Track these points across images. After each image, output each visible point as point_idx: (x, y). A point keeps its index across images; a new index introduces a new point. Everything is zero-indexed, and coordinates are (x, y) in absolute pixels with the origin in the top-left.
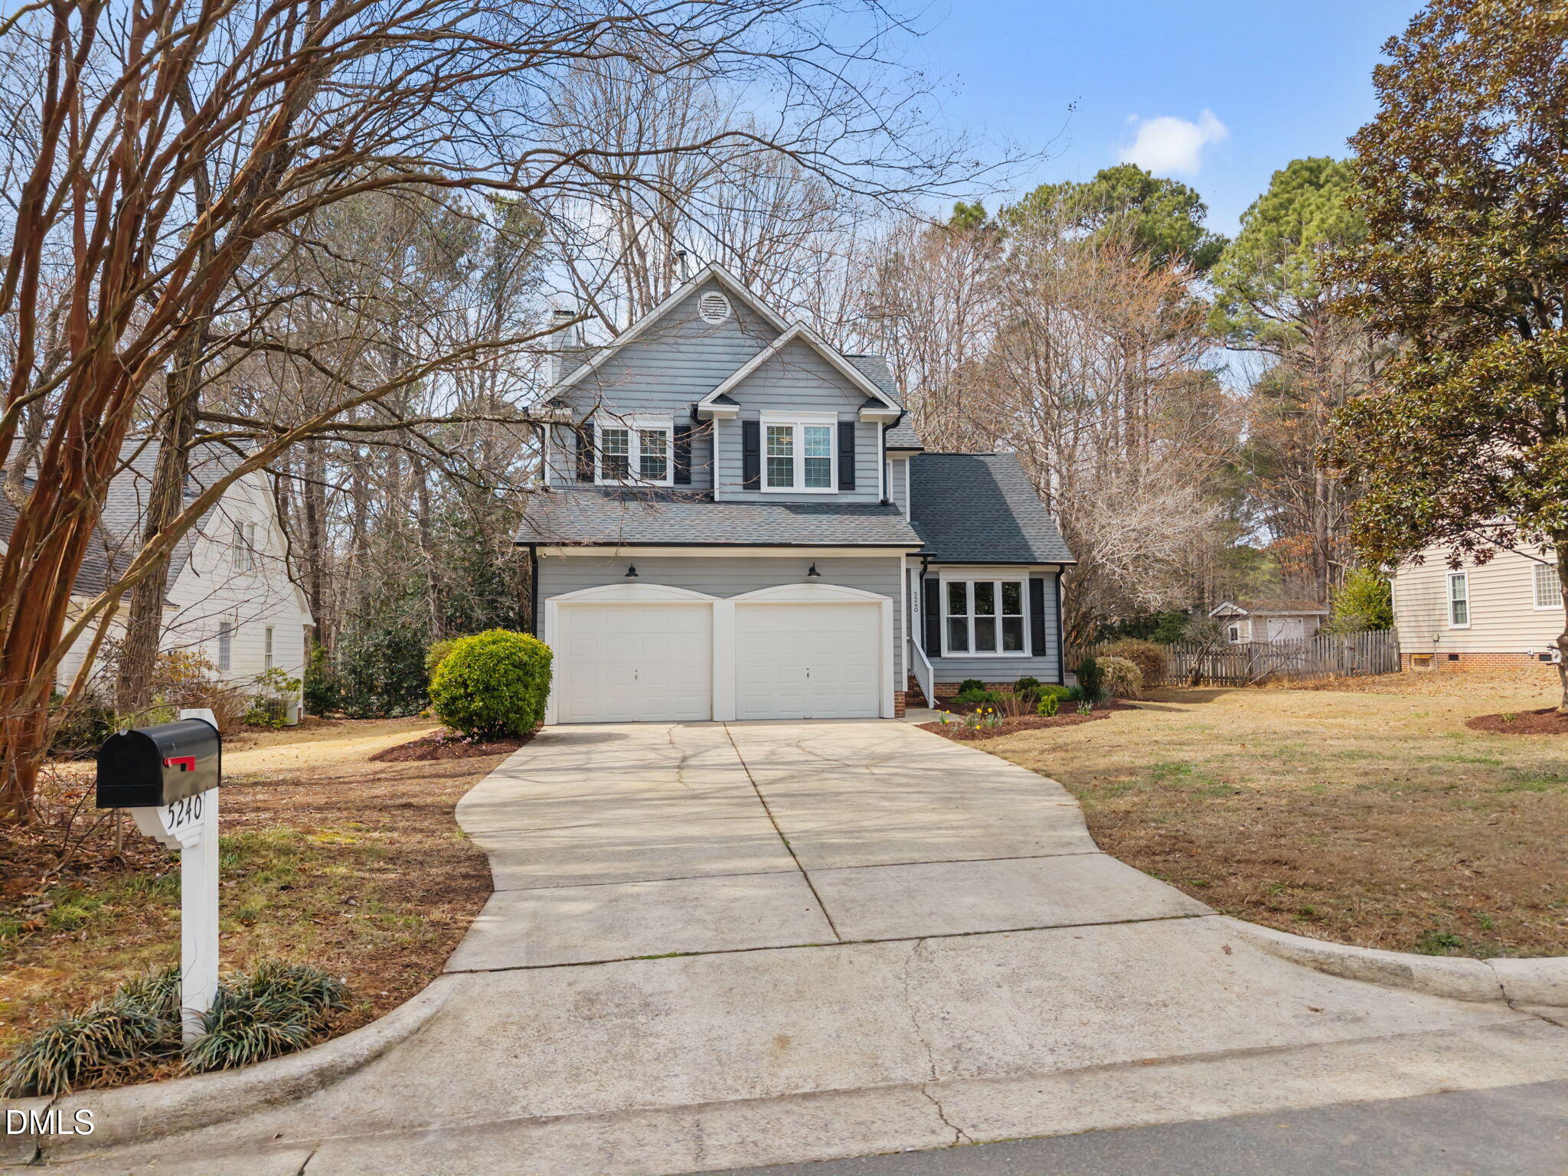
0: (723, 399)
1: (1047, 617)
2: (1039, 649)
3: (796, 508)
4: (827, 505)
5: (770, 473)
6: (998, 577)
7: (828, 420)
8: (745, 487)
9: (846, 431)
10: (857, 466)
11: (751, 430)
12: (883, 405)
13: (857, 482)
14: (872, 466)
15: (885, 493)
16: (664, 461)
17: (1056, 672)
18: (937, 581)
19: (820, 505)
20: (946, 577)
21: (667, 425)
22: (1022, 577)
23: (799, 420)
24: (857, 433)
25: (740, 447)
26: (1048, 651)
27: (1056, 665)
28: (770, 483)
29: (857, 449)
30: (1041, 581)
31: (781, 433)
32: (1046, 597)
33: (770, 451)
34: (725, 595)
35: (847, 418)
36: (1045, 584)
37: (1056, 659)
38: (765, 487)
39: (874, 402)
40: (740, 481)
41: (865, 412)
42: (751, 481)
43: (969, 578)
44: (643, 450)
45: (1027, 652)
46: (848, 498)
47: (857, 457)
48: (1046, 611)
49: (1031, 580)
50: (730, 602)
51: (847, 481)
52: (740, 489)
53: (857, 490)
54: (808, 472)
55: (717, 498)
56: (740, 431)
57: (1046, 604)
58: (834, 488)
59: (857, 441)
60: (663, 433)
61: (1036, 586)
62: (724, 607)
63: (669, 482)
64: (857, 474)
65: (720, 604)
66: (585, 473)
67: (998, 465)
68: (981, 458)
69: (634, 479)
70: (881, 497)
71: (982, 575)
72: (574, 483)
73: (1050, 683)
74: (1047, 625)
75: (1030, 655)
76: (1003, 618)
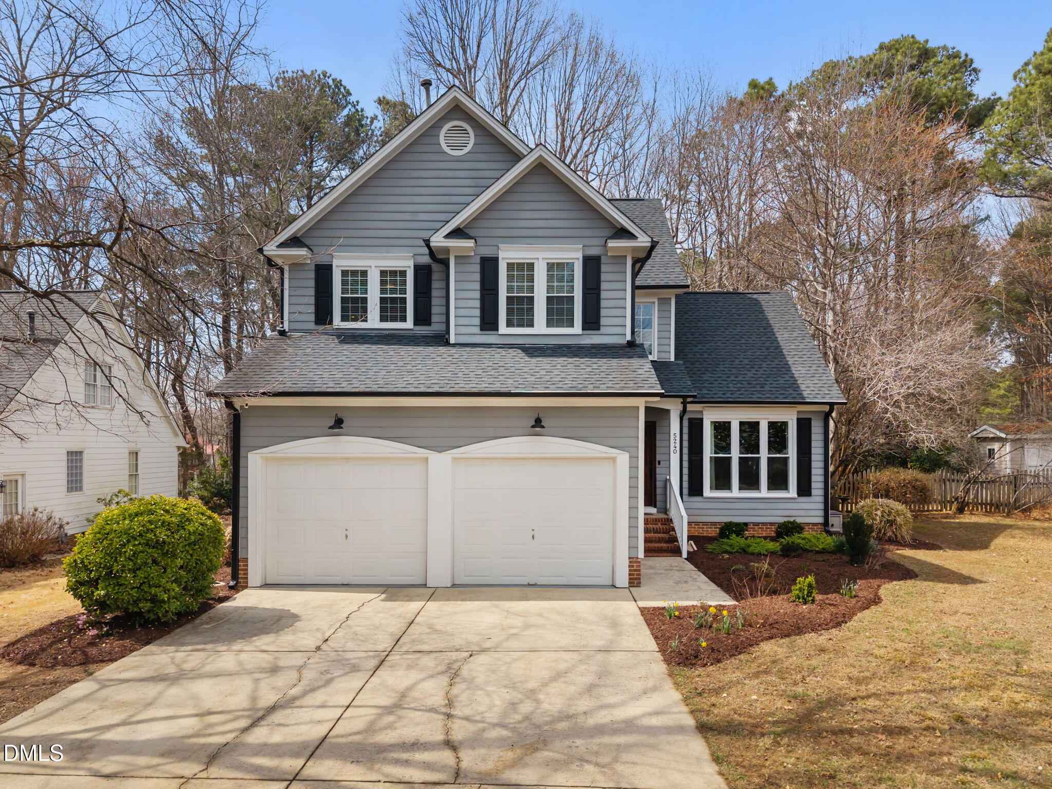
0: (457, 233)
1: (814, 457)
2: (804, 489)
3: (533, 351)
4: (569, 347)
5: (509, 312)
6: (764, 417)
7: (573, 255)
8: (482, 329)
9: (592, 265)
10: (603, 304)
11: (489, 266)
12: (632, 236)
13: (603, 321)
14: (620, 303)
15: (633, 333)
16: (404, 300)
17: (821, 513)
18: (702, 420)
19: (561, 346)
20: (710, 416)
21: (405, 262)
22: (789, 417)
23: (539, 255)
24: (604, 268)
25: (477, 286)
26: (814, 492)
27: (821, 506)
28: (509, 324)
29: (604, 286)
30: (810, 420)
31: (524, 270)
32: (813, 437)
33: (510, 289)
34: (440, 449)
35: (593, 252)
36: (813, 423)
37: (821, 499)
38: (503, 329)
39: (623, 233)
40: (477, 321)
41: (612, 244)
42: (489, 322)
43: (735, 417)
44: (383, 291)
45: (792, 492)
46: (595, 339)
47: (603, 295)
48: (813, 451)
49: (798, 420)
50: (447, 456)
51: (592, 322)
52: (477, 330)
53: (603, 330)
54: (549, 312)
55: (452, 340)
56: (477, 268)
57: (814, 444)
58: (577, 329)
59: (603, 277)
60: (403, 273)
61: (804, 426)
62: (439, 461)
63: (409, 324)
64: (603, 312)
65: (433, 456)
66: (323, 315)
67: (771, 303)
68: (755, 296)
69: (373, 321)
70: (629, 338)
71: (750, 414)
72: (312, 326)
73: (814, 524)
74: (814, 465)
75: (795, 495)
76: (769, 458)
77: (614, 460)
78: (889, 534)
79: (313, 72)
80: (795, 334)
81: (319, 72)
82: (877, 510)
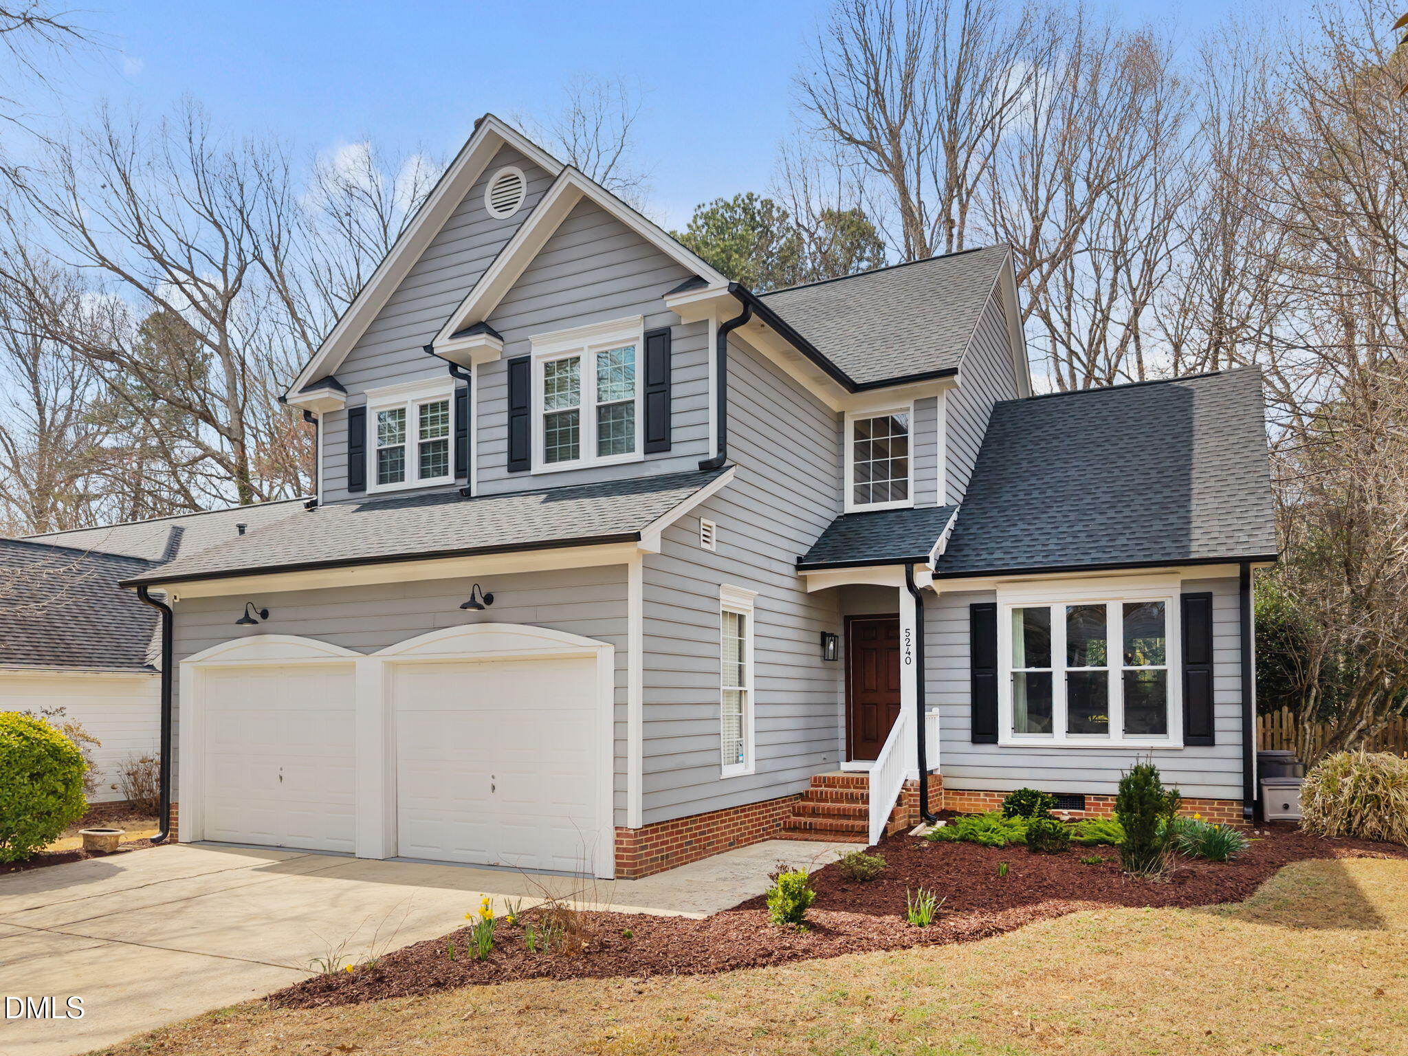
0: (476, 329)
1: (1219, 669)
2: (1199, 731)
5: (548, 439)
6: (1115, 595)
7: (630, 333)
8: (510, 471)
9: (657, 346)
10: (674, 406)
11: (519, 369)
12: (702, 283)
13: (676, 435)
16: (446, 442)
17: (1238, 779)
18: (994, 606)
20: (1011, 599)
21: (446, 388)
22: (1166, 591)
23: (585, 343)
24: (676, 347)
25: (504, 405)
26: (1219, 738)
27: (1238, 766)
28: (548, 457)
29: (676, 376)
30: (1208, 597)
31: (564, 371)
32: (1217, 629)
33: (548, 403)
34: (370, 650)
35: (658, 323)
36: (1216, 603)
37: (1238, 752)
38: (538, 464)
39: (696, 282)
40: (504, 459)
41: (676, 302)
42: (518, 460)
43: (1058, 597)
44: (423, 434)
45: (1174, 736)
46: (663, 466)
47: (675, 391)
48: (1217, 656)
49: (1185, 598)
50: (376, 661)
51: (658, 440)
52: (504, 472)
53: (676, 450)
54: (600, 431)
55: (474, 494)
56: (504, 378)
57: (1218, 642)
58: (638, 454)
59: (676, 361)
60: (446, 405)
61: (1196, 609)
63: (450, 477)
66: (356, 481)
67: (1214, 390)
68: (1186, 384)
69: (412, 479)
70: (713, 454)
71: (1084, 591)
72: (345, 494)
73: (1222, 801)
74: (1218, 684)
75: (1180, 743)
76: (1125, 672)
77: (594, 657)
78: (1372, 824)
80: (1233, 439)
82: (1347, 774)
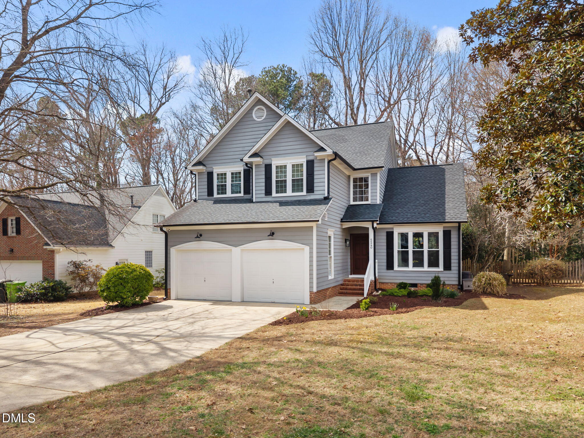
0: (255, 155)
1: (452, 250)
2: (447, 267)
3: (283, 203)
4: (299, 201)
5: (277, 187)
6: (426, 230)
7: (302, 160)
8: (266, 195)
9: (310, 164)
10: (315, 181)
11: (268, 168)
12: (324, 150)
13: (315, 189)
14: (322, 180)
15: (328, 193)
16: (240, 185)
17: (457, 279)
18: (393, 232)
19: (296, 201)
20: (397, 230)
21: (240, 168)
22: (439, 229)
23: (289, 161)
24: (315, 165)
25: (264, 177)
26: (452, 268)
27: (457, 276)
28: (277, 192)
29: (315, 173)
30: (450, 231)
31: (282, 169)
32: (452, 240)
33: (277, 177)
34: (236, 246)
35: (311, 158)
36: (452, 233)
37: (457, 272)
38: (274, 194)
39: (322, 149)
40: (264, 192)
41: (316, 154)
42: (268, 192)
43: (410, 230)
44: (232, 181)
45: (441, 268)
46: (312, 197)
47: (315, 177)
48: (452, 247)
49: (444, 231)
50: (239, 249)
51: (310, 189)
52: (264, 195)
53: (315, 193)
54: (293, 186)
55: (254, 201)
56: (264, 169)
57: (452, 243)
58: (304, 193)
59: (315, 169)
60: (240, 173)
61: (447, 234)
62: (236, 251)
63: (242, 194)
64: (315, 185)
65: (234, 249)
66: (210, 193)
67: (451, 170)
68: (444, 167)
69: (229, 194)
70: (326, 195)
71: (418, 229)
72: (206, 197)
73: (453, 285)
74: (452, 254)
75: (442, 270)
76: (428, 251)
77: (303, 249)
78: (489, 290)
79: (278, 66)
80: (456, 186)
81: (281, 65)
82: (483, 277)
